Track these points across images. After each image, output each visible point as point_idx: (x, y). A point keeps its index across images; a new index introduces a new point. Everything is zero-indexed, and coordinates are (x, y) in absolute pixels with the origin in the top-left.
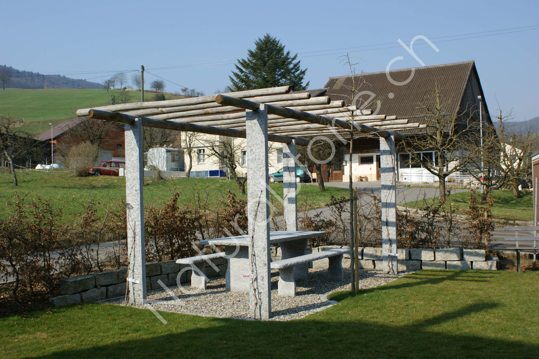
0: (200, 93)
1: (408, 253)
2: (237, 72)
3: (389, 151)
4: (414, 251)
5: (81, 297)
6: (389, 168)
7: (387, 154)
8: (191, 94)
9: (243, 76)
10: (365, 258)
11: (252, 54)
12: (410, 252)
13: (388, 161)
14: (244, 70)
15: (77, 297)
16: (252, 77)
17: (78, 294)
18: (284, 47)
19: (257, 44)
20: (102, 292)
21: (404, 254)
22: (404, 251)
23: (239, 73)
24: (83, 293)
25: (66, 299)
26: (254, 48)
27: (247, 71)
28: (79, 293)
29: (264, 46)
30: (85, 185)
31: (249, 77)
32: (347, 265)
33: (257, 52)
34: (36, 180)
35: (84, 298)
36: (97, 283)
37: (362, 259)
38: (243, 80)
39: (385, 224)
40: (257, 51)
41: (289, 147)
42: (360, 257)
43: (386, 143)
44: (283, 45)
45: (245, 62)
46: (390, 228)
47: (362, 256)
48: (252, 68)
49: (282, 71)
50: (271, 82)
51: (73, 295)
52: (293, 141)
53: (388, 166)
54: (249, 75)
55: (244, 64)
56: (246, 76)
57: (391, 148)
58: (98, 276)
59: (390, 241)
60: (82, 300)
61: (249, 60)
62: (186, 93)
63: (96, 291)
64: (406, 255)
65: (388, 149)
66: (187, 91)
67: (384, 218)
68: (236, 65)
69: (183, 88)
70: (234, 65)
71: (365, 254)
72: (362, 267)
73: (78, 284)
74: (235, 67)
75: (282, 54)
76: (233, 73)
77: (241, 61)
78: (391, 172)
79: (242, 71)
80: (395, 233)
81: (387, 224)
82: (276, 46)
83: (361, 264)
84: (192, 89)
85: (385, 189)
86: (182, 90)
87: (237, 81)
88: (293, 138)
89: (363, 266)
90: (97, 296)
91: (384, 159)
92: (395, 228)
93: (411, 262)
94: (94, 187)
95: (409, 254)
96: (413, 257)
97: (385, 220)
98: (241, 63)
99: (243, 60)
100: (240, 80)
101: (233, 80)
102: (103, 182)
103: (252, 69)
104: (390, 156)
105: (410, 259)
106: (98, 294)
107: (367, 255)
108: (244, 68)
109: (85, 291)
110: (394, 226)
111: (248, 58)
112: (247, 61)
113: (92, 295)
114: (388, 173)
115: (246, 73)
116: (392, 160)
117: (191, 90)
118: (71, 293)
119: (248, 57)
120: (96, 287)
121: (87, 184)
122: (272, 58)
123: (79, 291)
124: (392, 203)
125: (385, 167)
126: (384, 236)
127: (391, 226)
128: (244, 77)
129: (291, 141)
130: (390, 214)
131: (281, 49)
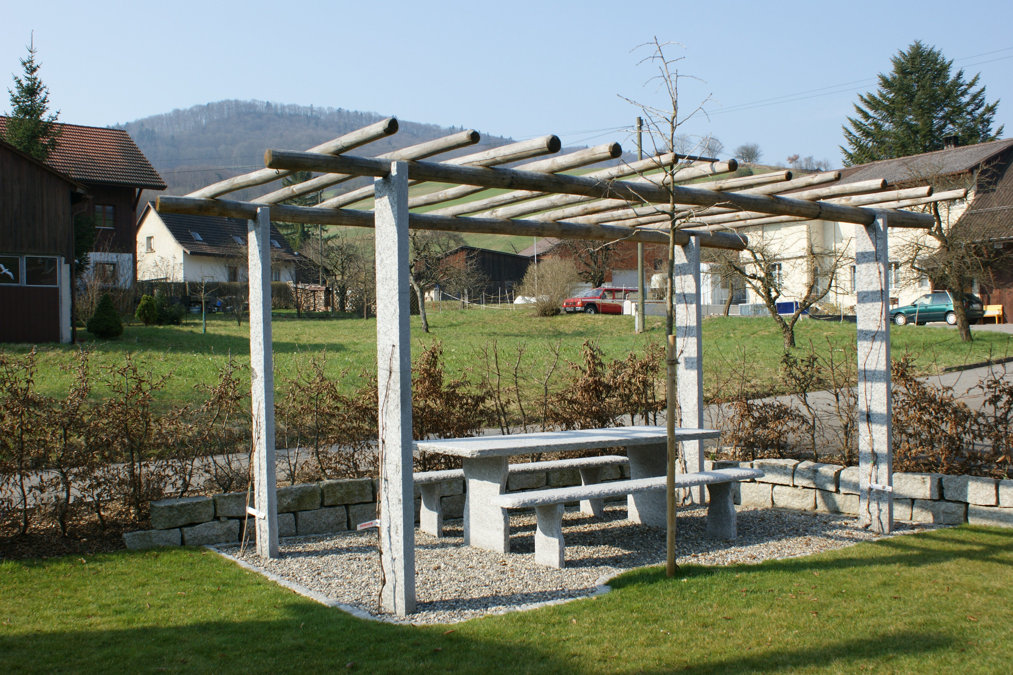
0: (823, 162)
1: (936, 483)
2: (859, 117)
3: (873, 253)
4: (950, 481)
5: (182, 537)
6: (873, 293)
7: (868, 261)
8: (806, 165)
9: (871, 125)
10: (842, 490)
11: (886, 83)
12: (940, 480)
13: (871, 277)
14: (871, 113)
15: (175, 535)
16: (887, 126)
17: (178, 530)
18: (951, 62)
19: (897, 63)
20: (229, 529)
21: (928, 485)
22: (928, 479)
23: (863, 121)
24: (185, 529)
25: (150, 537)
26: (889, 70)
27: (875, 116)
28: (180, 527)
29: (909, 65)
30: (546, 330)
31: (881, 127)
32: (807, 502)
33: (894, 78)
34: (470, 322)
35: (187, 537)
36: (219, 511)
37: (838, 491)
38: (868, 133)
39: (865, 417)
40: (897, 75)
41: (685, 252)
42: (832, 488)
43: (867, 235)
44: (947, 61)
45: (873, 98)
46: (874, 427)
47: (837, 487)
48: (886, 108)
49: (946, 109)
50: (923, 133)
51: (166, 531)
52: (693, 239)
53: (871, 289)
54: (881, 122)
55: (873, 103)
56: (875, 124)
57: (876, 246)
58: (222, 500)
59: (875, 458)
60: (183, 543)
61: (881, 95)
62: (797, 164)
63: (217, 527)
64: (931, 489)
65: (873, 249)
66: (798, 160)
67: (862, 406)
68: (855, 106)
69: (792, 156)
70: (852, 105)
71: (843, 481)
72: (838, 508)
73: (175, 512)
74: (854, 109)
75: (946, 77)
76: (851, 120)
77: (865, 97)
78: (878, 301)
79: (866, 116)
80: (884, 438)
81: (869, 417)
82: (935, 61)
83: (834, 503)
84: (807, 156)
85: (865, 339)
86: (789, 159)
87: (857, 134)
88: (693, 234)
89: (840, 508)
90: (218, 536)
91: (864, 272)
92: (885, 428)
93: (943, 506)
94: (558, 334)
95: (940, 488)
96: (948, 495)
97: (865, 409)
98: (866, 101)
99: (870, 96)
100: (863, 133)
101: (850, 133)
102: (578, 324)
103: (887, 111)
104: (876, 265)
105: (942, 497)
106: (220, 532)
107: (847, 484)
108: (872, 109)
109: (192, 524)
110: (883, 424)
111: (879, 91)
112: (877, 96)
113: (205, 534)
114: (871, 304)
115: (875, 118)
116: (880, 273)
117: (806, 160)
118: (161, 527)
119: (879, 88)
120: (216, 518)
121: (551, 329)
122: (923, 86)
123: (179, 524)
124: (880, 372)
125: (865, 290)
126: (864, 446)
127: (877, 423)
128: (873, 127)
129: (689, 239)
130: (876, 396)
131: (944, 68)
